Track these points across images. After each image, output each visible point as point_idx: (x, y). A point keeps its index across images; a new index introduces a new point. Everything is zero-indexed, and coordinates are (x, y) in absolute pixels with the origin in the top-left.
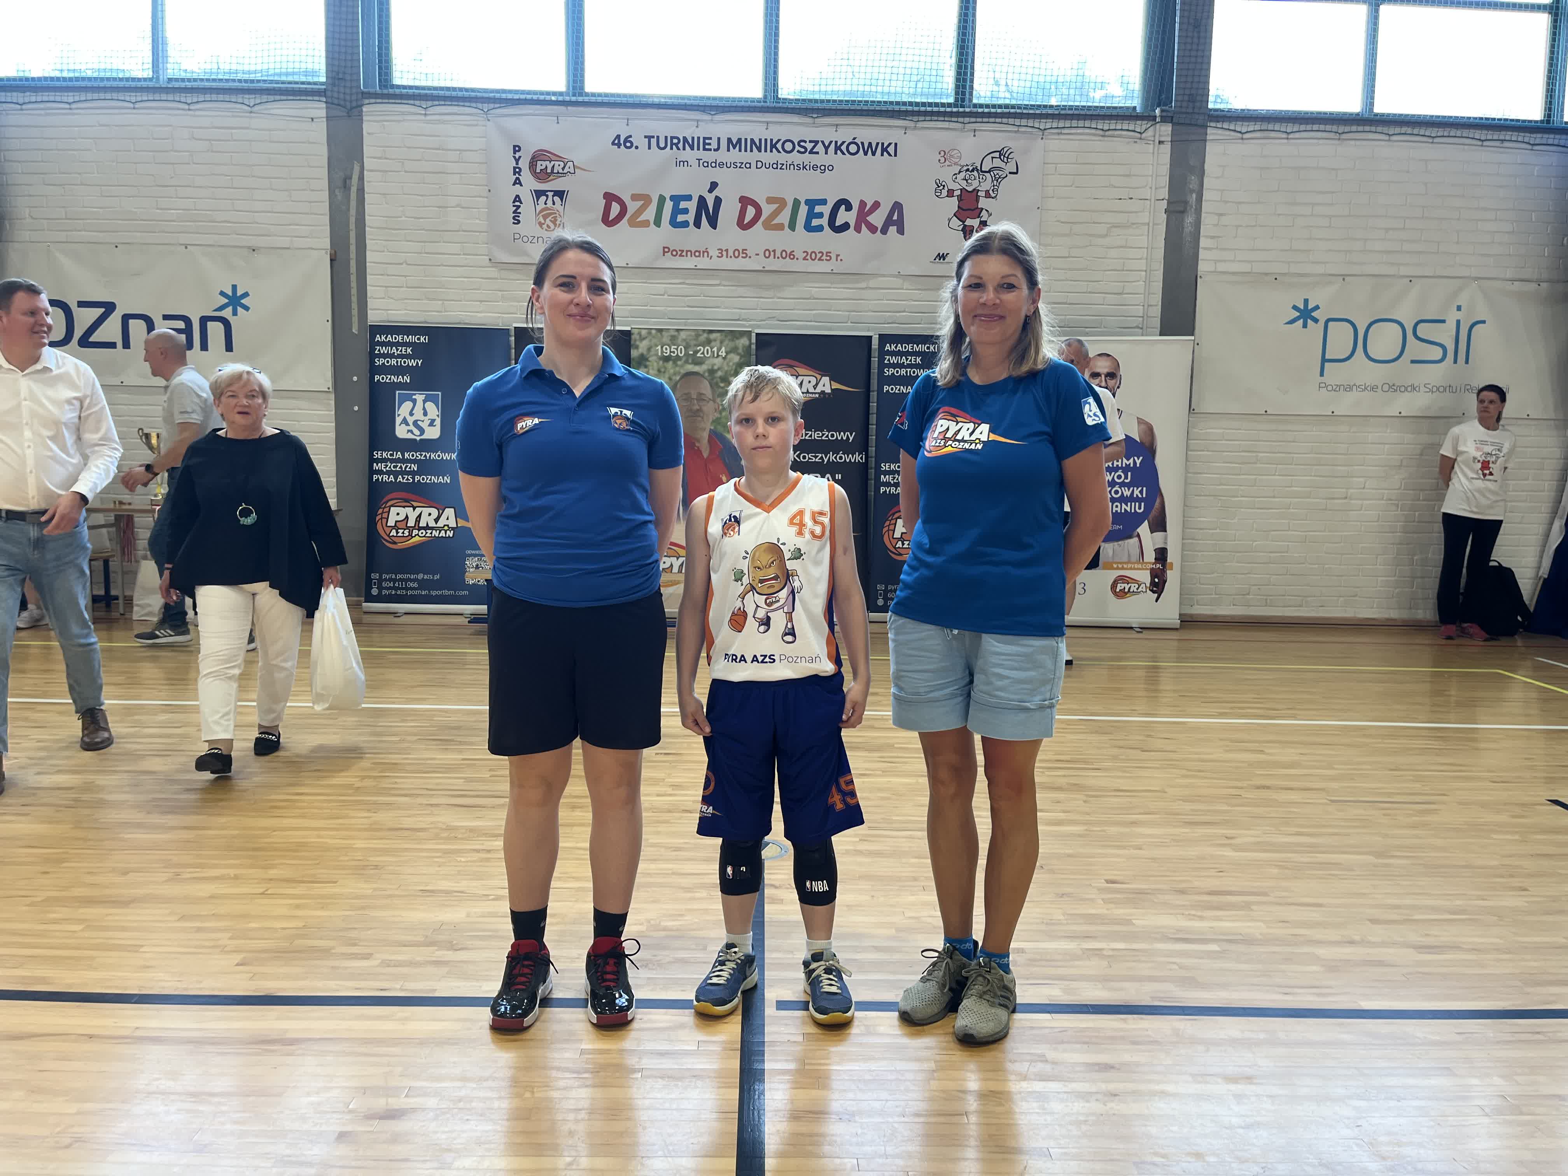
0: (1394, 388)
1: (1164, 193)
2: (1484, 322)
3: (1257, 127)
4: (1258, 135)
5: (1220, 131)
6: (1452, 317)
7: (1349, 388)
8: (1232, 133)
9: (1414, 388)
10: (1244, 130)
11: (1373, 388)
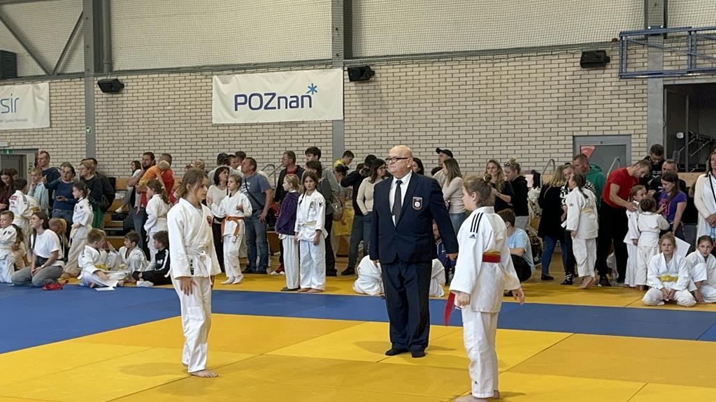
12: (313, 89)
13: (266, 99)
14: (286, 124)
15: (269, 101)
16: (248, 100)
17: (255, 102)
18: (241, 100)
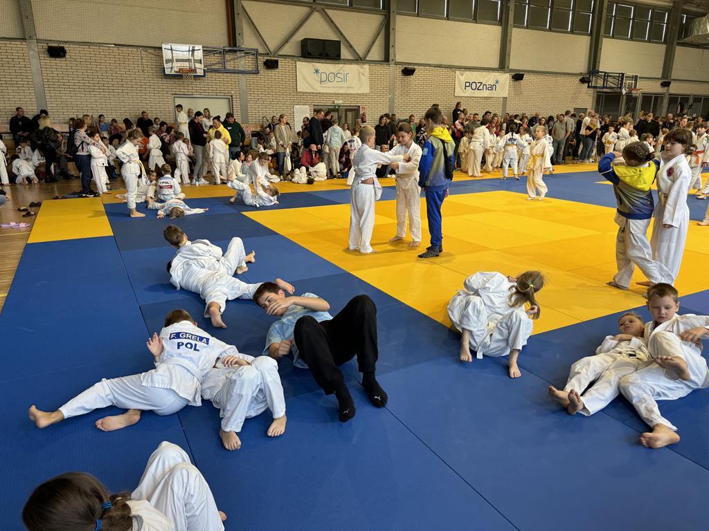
12: (497, 82)
13: (478, 85)
14: (485, 98)
15: (479, 86)
16: (471, 85)
17: (474, 85)
18: (468, 84)
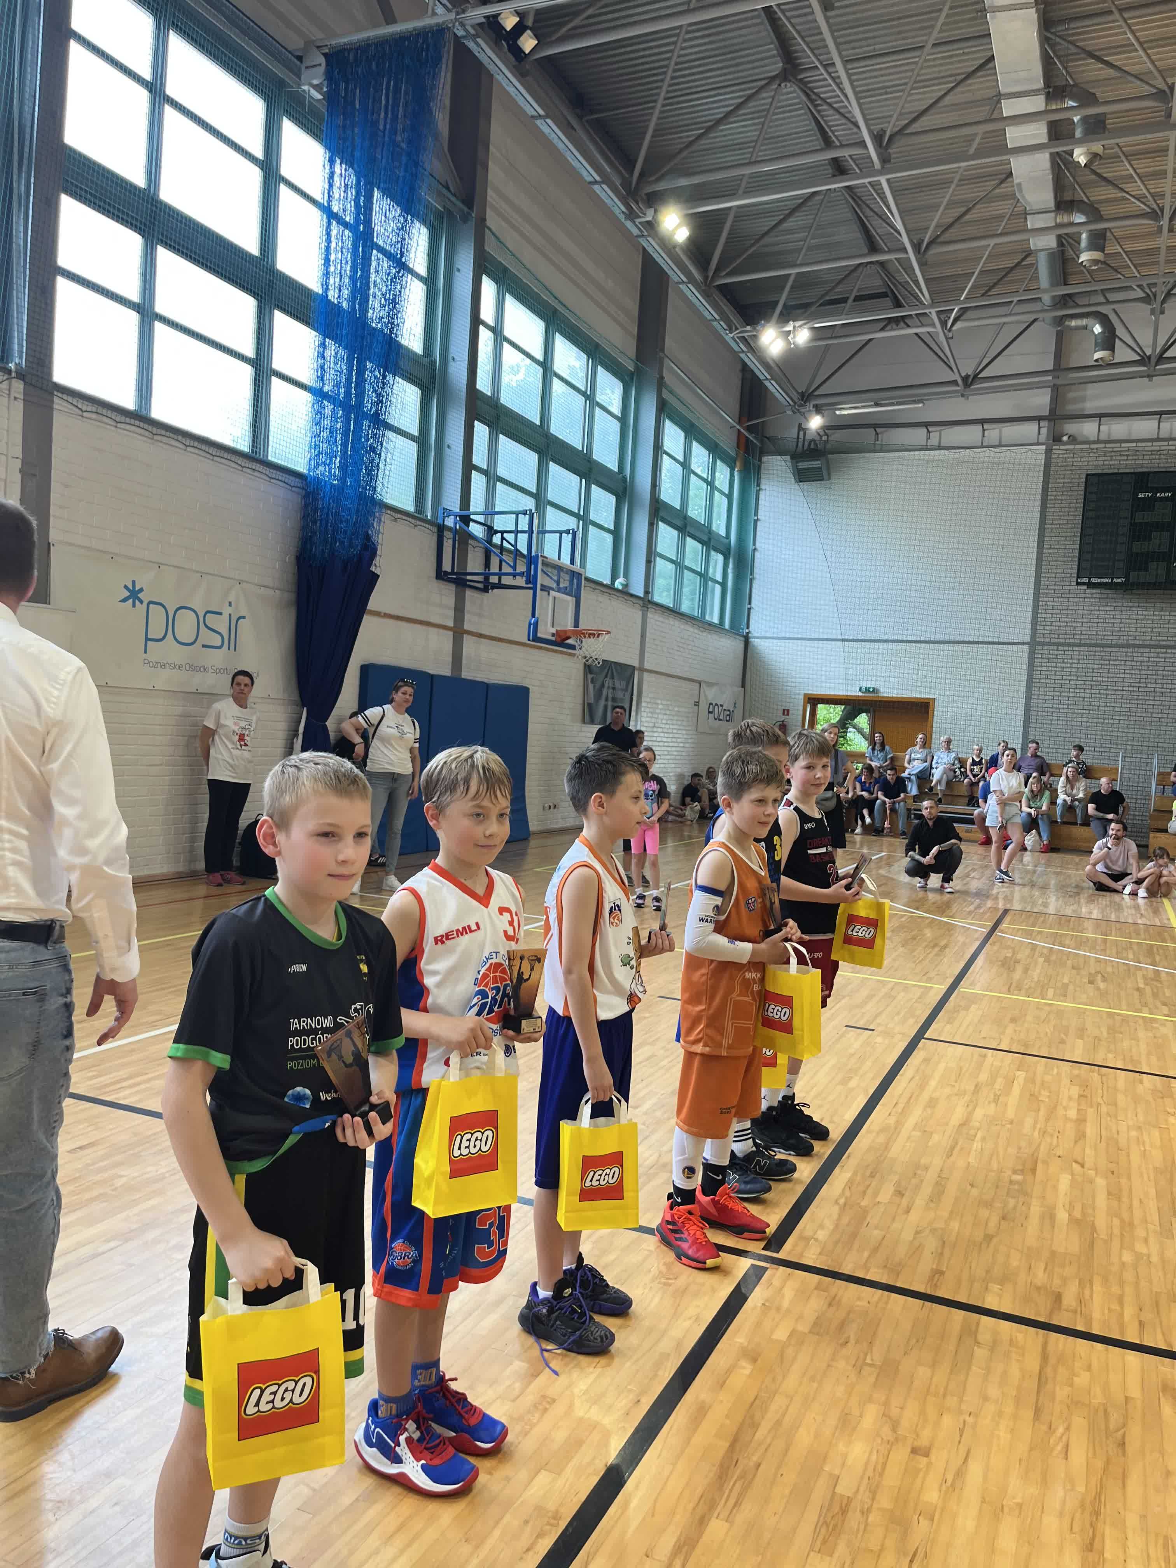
0: (194, 668)
1: (18, 451)
2: (244, 617)
3: (94, 409)
4: (94, 416)
5: (65, 404)
6: (227, 611)
7: (163, 666)
8: (75, 409)
9: (205, 670)
10: (84, 408)
11: (180, 667)
